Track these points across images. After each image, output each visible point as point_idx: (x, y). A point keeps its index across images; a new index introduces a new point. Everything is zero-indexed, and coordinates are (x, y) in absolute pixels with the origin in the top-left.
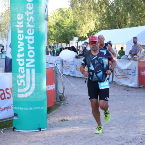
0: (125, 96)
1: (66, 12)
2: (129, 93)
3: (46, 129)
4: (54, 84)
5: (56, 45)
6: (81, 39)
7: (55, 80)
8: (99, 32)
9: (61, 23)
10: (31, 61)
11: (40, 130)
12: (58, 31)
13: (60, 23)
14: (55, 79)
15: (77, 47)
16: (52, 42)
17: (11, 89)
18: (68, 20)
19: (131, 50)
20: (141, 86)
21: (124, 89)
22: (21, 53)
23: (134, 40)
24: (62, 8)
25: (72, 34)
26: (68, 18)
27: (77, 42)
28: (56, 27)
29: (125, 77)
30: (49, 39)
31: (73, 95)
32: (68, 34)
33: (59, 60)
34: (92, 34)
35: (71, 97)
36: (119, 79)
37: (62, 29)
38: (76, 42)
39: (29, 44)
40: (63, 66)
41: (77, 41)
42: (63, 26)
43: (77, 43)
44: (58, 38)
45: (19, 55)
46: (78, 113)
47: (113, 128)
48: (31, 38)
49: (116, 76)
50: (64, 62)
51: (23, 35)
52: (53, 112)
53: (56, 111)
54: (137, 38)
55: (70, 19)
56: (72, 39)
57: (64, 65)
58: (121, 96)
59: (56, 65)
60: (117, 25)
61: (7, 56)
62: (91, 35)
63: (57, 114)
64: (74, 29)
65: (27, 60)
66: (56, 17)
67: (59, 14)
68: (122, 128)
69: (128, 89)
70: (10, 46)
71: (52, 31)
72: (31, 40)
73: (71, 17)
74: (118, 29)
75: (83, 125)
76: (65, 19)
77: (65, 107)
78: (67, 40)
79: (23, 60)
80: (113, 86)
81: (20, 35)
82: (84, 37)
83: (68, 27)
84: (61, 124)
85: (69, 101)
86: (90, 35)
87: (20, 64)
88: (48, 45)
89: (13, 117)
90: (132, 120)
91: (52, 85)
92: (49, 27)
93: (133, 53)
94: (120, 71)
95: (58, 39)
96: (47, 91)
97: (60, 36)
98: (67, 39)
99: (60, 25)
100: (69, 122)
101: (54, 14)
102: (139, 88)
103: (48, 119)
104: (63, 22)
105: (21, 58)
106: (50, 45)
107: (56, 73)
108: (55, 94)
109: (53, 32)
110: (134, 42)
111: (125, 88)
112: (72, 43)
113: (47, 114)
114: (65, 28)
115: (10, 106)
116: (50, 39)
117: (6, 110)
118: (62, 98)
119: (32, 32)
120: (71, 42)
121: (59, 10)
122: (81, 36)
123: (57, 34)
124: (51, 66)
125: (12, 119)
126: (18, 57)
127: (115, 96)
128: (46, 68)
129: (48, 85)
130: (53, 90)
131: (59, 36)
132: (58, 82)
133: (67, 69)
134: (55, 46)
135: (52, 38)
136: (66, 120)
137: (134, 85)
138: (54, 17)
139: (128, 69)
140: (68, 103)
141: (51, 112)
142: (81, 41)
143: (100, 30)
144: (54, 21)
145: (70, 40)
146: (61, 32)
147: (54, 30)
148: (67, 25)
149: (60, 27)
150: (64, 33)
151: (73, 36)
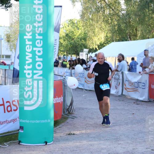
0: (134, 109)
1: (77, 23)
2: (139, 107)
3: (52, 143)
4: (62, 97)
5: (65, 57)
6: (91, 51)
7: (63, 93)
8: (109, 44)
9: (71, 35)
10: (38, 73)
11: (46, 144)
12: (67, 43)
14: (63, 91)
15: (87, 59)
16: (62, 54)
17: (18, 101)
18: (78, 32)
19: (142, 63)
20: (152, 100)
21: (134, 103)
22: (29, 65)
23: (145, 53)
24: (72, 19)
25: (82, 46)
26: (78, 29)
27: (87, 54)
28: (66, 38)
29: (135, 90)
31: (80, 108)
32: (78, 45)
33: (68, 72)
34: (103, 46)
35: (79, 110)
36: (129, 92)
37: (72, 41)
38: (86, 54)
39: (37, 55)
41: (87, 53)
42: (74, 38)
43: (87, 55)
44: (68, 49)
45: (26, 67)
46: (85, 127)
47: (121, 142)
48: (39, 50)
49: (125, 89)
50: (73, 74)
51: (31, 46)
52: (60, 126)
53: (63, 124)
54: (148, 50)
55: (80, 30)
56: (82, 51)
58: (131, 110)
59: (65, 77)
60: (128, 37)
61: (15, 67)
62: (101, 47)
63: (64, 127)
64: (85, 40)
65: (35, 72)
67: (69, 25)
68: (130, 143)
69: (138, 103)
70: (18, 58)
71: (62, 42)
72: (39, 51)
73: (81, 28)
74: (129, 41)
75: (90, 139)
76: (75, 30)
77: (72, 121)
78: (76, 52)
79: (30, 72)
80: (122, 99)
81: (28, 46)
82: (95, 49)
83: (78, 39)
84: (68, 138)
85: (76, 115)
87: (27, 76)
89: (19, 130)
90: (140, 135)
91: (60, 98)
92: (60, 38)
93: (144, 66)
94: (130, 84)
95: (67, 50)
96: (54, 104)
97: (70, 48)
98: (76, 50)
99: (70, 36)
100: (76, 136)
101: (65, 25)
102: (150, 101)
103: (55, 132)
104: (73, 33)
105: (28, 69)
106: (60, 56)
107: (65, 86)
108: (63, 107)
109: (63, 44)
110: (145, 55)
111: (135, 101)
112: (82, 55)
113: (54, 128)
114: (75, 39)
115: (16, 119)
117: (12, 123)
118: (70, 110)
119: (40, 44)
120: (81, 53)
121: (69, 21)
122: (91, 48)
123: (67, 45)
124: (59, 78)
125: (18, 132)
126: (25, 69)
127: (124, 109)
128: (54, 80)
130: (61, 103)
131: (68, 48)
132: (66, 95)
134: (65, 58)
135: (61, 50)
136: (73, 133)
137: (144, 99)
138: (65, 28)
139: (138, 83)
140: (75, 116)
141: (58, 125)
142: (91, 53)
143: (111, 42)
144: (64, 32)
145: (80, 51)
146: (71, 43)
147: (64, 41)
148: (77, 36)
149: (70, 38)
150: (74, 44)
151: (83, 48)
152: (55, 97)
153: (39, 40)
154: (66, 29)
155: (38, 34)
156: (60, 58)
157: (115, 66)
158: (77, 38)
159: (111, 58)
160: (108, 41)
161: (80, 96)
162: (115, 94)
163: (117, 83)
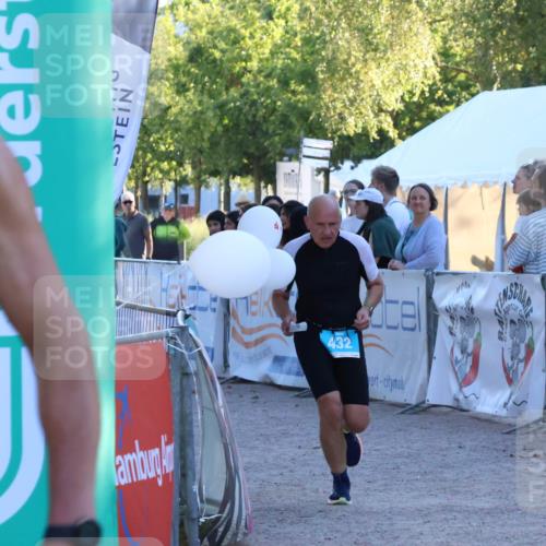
4: (167, 444)
5: (189, 190)
6: (349, 149)
7: (176, 419)
8: (465, 105)
9: (223, 51)
12: (200, 103)
13: (215, 47)
14: (176, 409)
16: (166, 173)
18: (266, 31)
25: (293, 119)
26: (269, 16)
27: (327, 172)
28: (188, 74)
30: (145, 152)
32: (265, 119)
34: (424, 114)
35: (281, 521)
37: (227, 89)
38: (319, 171)
40: (232, 322)
41: (325, 164)
42: (238, 69)
43: (321, 177)
44: (206, 145)
55: (282, 22)
56: (293, 151)
57: (236, 317)
59: (186, 317)
62: (412, 121)
64: (308, 86)
66: (194, 12)
71: (164, 101)
73: (288, 9)
76: (249, 23)
78: (259, 158)
82: (374, 134)
83: (268, 76)
86: (407, 120)
88: (139, 193)
91: (157, 450)
92: (153, 76)
95: (201, 151)
96: (119, 487)
97: (214, 134)
98: (257, 148)
99: (215, 61)
104: (235, 42)
106: (152, 189)
107: (186, 374)
108: (176, 509)
109: (174, 110)
112: (294, 178)
114: (247, 78)
116: (149, 156)
118: (221, 529)
119: (27, 114)
120: (283, 167)
122: (352, 127)
123: (198, 119)
124: (150, 326)
128: (119, 343)
129: (132, 450)
130: (160, 482)
131: (206, 135)
132: (197, 431)
133: (257, 342)
134: (185, 198)
135: (163, 148)
138: (182, 10)
142: (348, 164)
143: (473, 90)
144: (176, 36)
145: (281, 156)
146: (221, 106)
147: (178, 92)
148: (261, 60)
149: (219, 74)
150: (240, 109)
151: (298, 132)
152: (123, 447)
153: (20, 94)
154: (190, 16)
155: (10, 52)
156: (151, 202)
157: (503, 241)
158: (260, 71)
159: (474, 189)
160: (454, 86)
161: (285, 434)
162: (504, 413)
163: (516, 346)
